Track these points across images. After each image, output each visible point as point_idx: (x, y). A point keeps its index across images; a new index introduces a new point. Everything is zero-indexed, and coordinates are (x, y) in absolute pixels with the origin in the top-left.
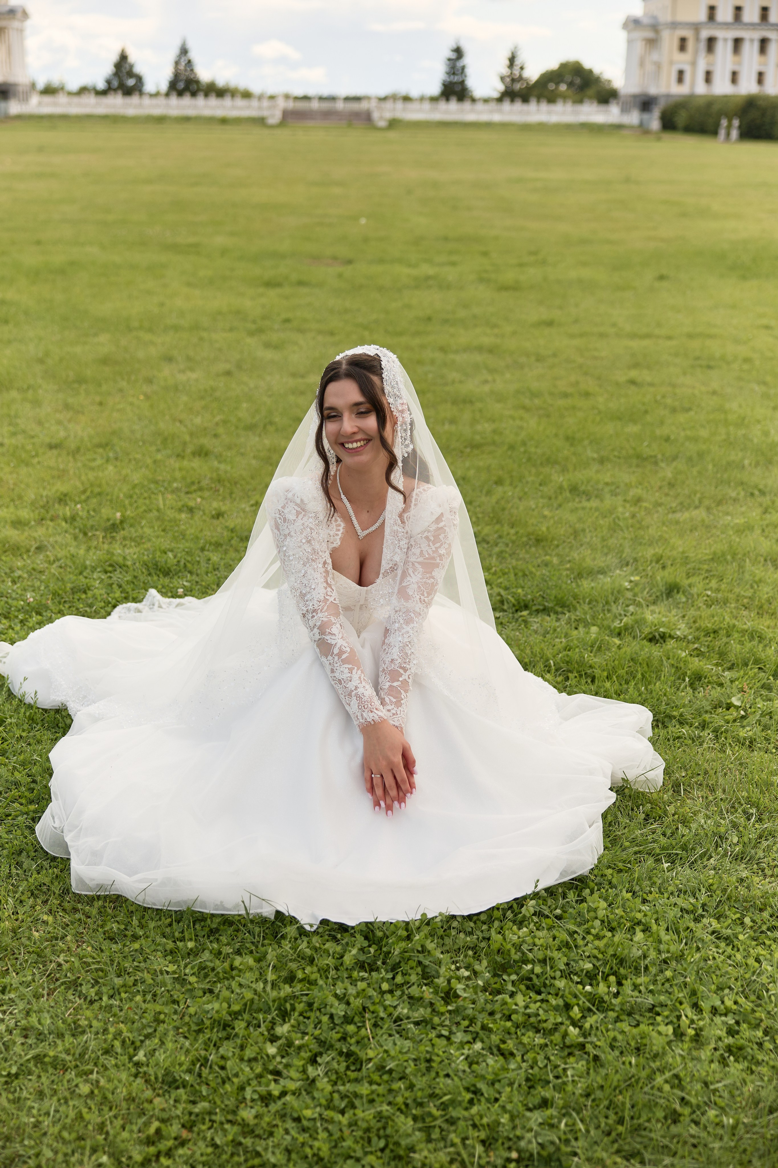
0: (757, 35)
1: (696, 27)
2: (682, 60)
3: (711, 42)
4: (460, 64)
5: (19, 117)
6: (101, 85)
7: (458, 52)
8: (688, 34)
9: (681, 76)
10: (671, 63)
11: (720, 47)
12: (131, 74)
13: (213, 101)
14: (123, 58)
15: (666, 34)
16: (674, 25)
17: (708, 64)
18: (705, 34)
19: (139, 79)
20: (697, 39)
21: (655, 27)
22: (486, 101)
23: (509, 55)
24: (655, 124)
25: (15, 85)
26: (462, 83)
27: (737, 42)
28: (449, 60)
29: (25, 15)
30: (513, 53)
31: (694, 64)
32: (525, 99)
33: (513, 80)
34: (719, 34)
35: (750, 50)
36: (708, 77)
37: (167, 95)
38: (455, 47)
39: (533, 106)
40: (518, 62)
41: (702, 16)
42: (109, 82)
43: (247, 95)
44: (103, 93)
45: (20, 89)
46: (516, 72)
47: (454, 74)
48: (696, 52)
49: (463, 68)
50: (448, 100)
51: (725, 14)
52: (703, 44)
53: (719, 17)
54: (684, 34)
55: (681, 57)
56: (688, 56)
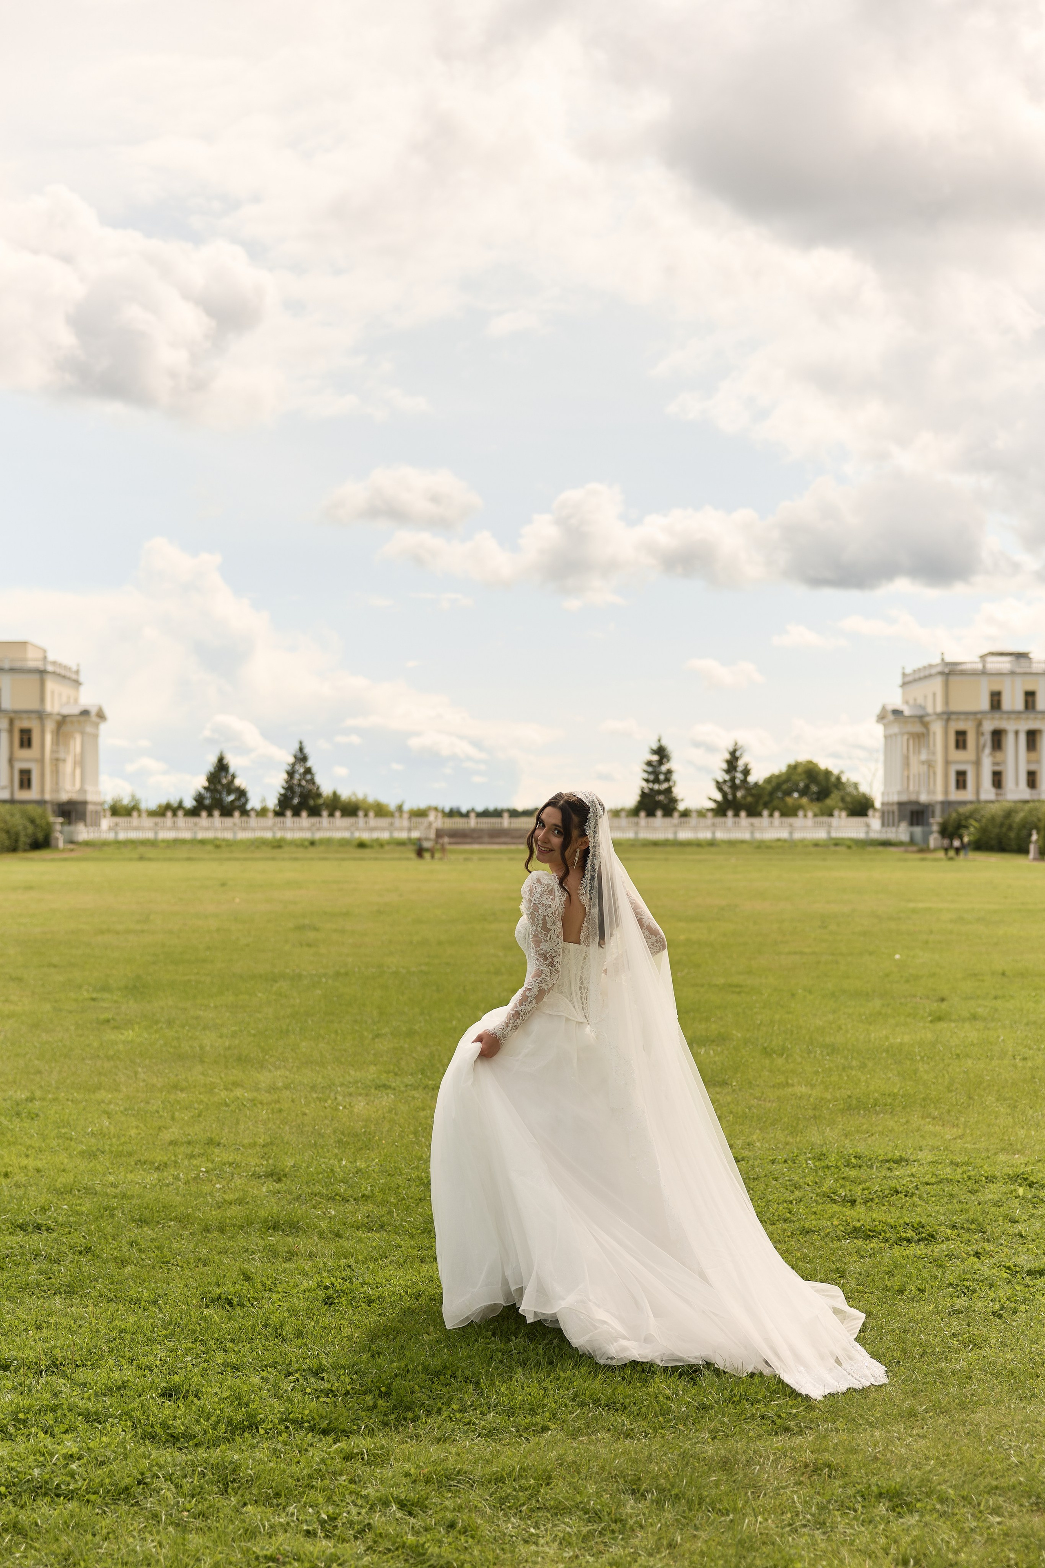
1: (977, 718)
2: (963, 759)
3: (998, 736)
4: (664, 768)
5: (87, 844)
6: (189, 803)
7: (661, 753)
8: (968, 726)
9: (961, 780)
10: (947, 763)
11: (1009, 741)
12: (230, 788)
13: (339, 821)
14: (222, 767)
15: (937, 728)
16: (947, 716)
17: (995, 764)
18: (988, 726)
19: (242, 793)
20: (979, 733)
21: (922, 719)
22: (701, 814)
23: (727, 756)
24: (934, 840)
25: (85, 803)
26: (669, 790)
27: (1032, 736)
28: (649, 763)
29: (101, 716)
30: (733, 753)
31: (978, 763)
32: (753, 813)
33: (734, 787)
34: (1009, 726)
36: (997, 779)
37: (279, 814)
38: (655, 746)
39: (764, 820)
40: (741, 764)
41: (984, 704)
42: (199, 799)
43: (381, 811)
44: (193, 813)
45: (90, 808)
46: (739, 776)
47: (656, 781)
48: (979, 750)
49: (669, 772)
50: (651, 814)
51: (1013, 701)
52: (987, 738)
53: (1006, 705)
54: (961, 726)
55: (960, 755)
56: (969, 754)
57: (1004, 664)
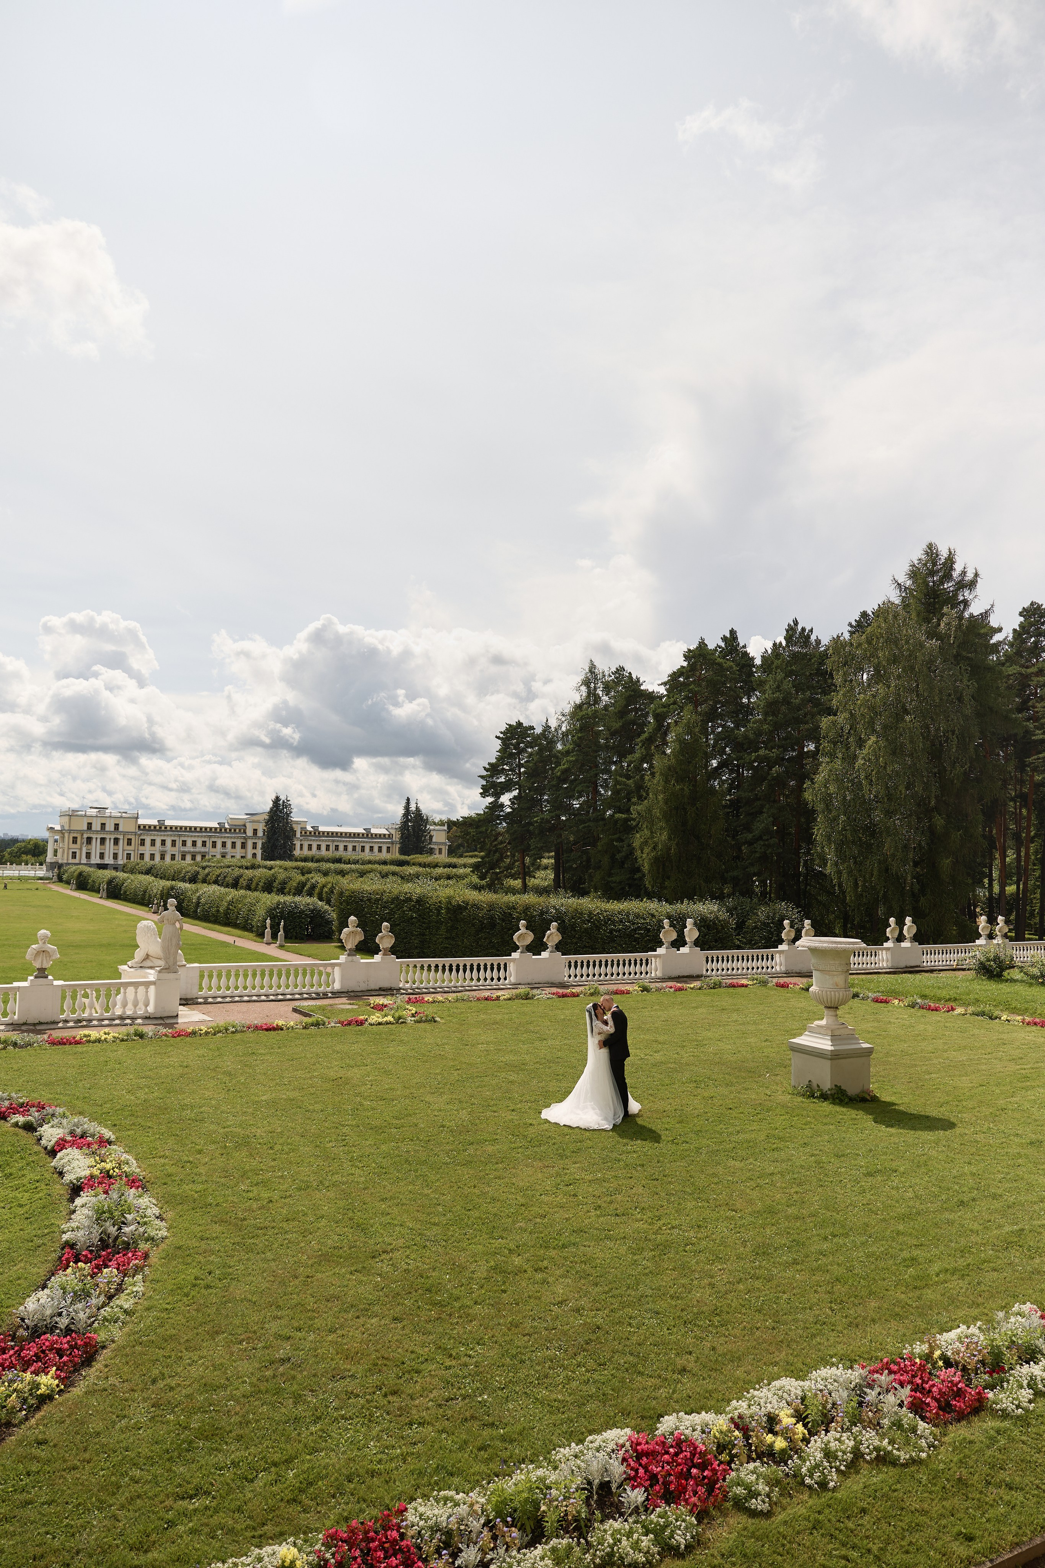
0: (113, 837)
1: (82, 832)
3: (89, 840)
8: (78, 835)
9: (74, 855)
10: (69, 848)
11: (93, 841)
15: (67, 835)
16: (70, 831)
17: (88, 849)
18: (85, 836)
20: (82, 838)
21: (61, 831)
24: (55, 878)
27: (103, 841)
31: (81, 849)
34: (94, 836)
35: (110, 844)
36: (88, 855)
41: (85, 828)
48: (82, 844)
51: (96, 826)
52: (85, 840)
53: (94, 828)
54: (75, 835)
55: (74, 846)
56: (78, 845)
57: (94, 812)
